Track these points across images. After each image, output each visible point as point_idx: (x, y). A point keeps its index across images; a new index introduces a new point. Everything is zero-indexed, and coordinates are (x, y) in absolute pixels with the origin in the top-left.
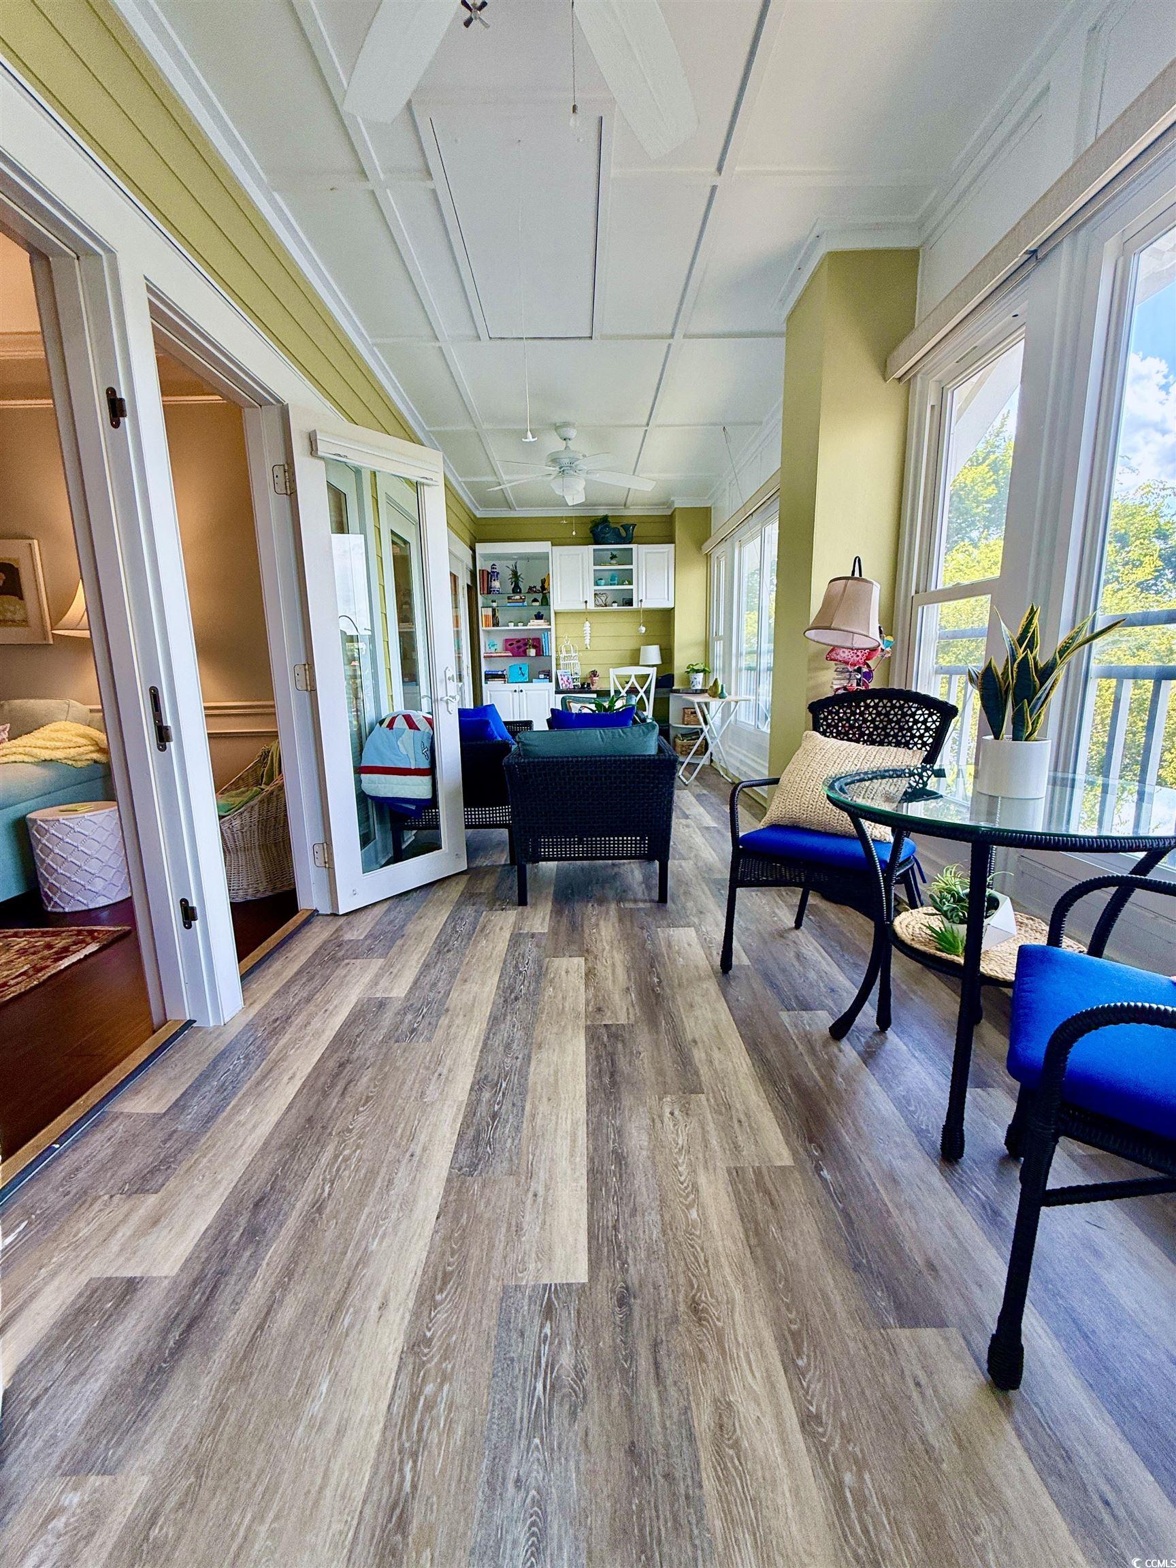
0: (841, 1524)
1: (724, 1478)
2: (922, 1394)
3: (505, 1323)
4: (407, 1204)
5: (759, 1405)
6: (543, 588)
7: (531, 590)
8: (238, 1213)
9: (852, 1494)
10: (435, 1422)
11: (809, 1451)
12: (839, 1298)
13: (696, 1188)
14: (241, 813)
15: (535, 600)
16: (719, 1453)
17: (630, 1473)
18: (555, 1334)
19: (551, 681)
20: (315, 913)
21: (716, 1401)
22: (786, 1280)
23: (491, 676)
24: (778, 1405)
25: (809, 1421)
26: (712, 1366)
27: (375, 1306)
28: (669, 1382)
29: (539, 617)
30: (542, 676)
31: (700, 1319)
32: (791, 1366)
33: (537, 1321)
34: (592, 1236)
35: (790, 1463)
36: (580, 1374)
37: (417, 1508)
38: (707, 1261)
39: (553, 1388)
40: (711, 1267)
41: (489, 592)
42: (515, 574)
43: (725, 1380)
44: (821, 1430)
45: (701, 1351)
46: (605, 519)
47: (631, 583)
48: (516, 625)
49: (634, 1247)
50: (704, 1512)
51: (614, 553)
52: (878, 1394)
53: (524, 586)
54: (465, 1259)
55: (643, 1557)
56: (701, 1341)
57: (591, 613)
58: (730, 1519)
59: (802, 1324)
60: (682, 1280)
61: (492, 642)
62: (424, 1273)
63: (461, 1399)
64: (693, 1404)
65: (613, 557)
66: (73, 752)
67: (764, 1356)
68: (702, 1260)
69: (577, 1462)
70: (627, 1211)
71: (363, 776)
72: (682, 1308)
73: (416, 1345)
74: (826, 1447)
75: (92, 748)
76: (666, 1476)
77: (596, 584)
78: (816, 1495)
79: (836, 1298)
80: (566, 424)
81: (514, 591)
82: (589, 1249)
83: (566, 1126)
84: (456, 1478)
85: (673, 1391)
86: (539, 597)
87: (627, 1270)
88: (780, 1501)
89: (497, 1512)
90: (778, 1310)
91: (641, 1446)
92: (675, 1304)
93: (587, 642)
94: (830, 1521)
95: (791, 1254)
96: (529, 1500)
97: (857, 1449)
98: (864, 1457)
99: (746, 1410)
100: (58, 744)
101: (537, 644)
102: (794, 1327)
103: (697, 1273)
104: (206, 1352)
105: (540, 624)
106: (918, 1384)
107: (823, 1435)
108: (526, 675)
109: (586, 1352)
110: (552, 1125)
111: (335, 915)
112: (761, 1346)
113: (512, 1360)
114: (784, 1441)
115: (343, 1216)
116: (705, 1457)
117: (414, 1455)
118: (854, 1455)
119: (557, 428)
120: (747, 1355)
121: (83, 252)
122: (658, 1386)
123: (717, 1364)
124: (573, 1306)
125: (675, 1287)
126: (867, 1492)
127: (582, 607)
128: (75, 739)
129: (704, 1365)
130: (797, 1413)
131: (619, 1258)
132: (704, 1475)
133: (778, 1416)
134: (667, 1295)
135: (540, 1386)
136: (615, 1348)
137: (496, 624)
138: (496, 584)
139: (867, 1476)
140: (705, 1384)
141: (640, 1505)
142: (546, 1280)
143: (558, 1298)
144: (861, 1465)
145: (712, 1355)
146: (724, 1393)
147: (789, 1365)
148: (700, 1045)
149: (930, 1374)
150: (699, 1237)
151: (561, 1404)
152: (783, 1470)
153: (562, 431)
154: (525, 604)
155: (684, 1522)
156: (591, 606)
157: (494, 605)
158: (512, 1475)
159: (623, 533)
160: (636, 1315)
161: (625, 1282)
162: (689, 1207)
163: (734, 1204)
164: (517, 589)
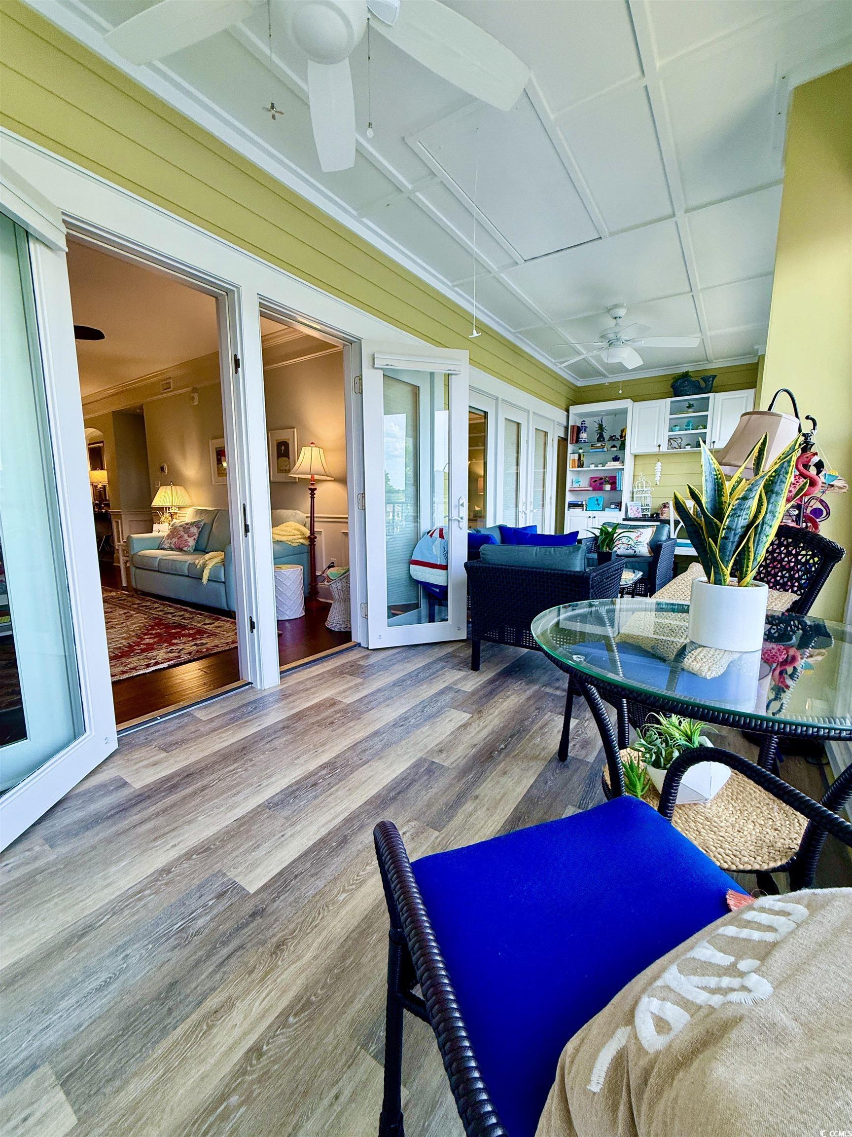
0: (200, 1116)
1: (187, 1037)
2: (331, 1105)
3: (200, 887)
4: (233, 807)
5: (245, 1019)
6: (621, 436)
7: (612, 438)
8: (179, 775)
9: (225, 1107)
10: (133, 907)
11: (235, 1065)
12: (359, 1006)
13: (362, 883)
14: (341, 580)
15: (614, 446)
16: (199, 1023)
17: (161, 993)
18: (212, 907)
19: (620, 510)
20: (359, 645)
21: (230, 998)
22: (343, 971)
23: (573, 505)
24: (252, 1029)
25: (256, 1051)
26: (249, 980)
27: (171, 844)
28: (223, 970)
29: (616, 459)
30: (613, 506)
31: (274, 953)
32: (283, 1017)
33: (213, 895)
34: (280, 874)
35: (219, 1061)
36: (198, 933)
37: (93, 934)
38: (316, 926)
39: (182, 930)
40: (314, 932)
41: (577, 442)
42: (601, 427)
43: (247, 992)
44: (254, 1062)
45: (255, 967)
46: (686, 375)
47: (705, 427)
48: (596, 466)
49: (292, 892)
50: (161, 1041)
51: (691, 403)
52: (307, 1078)
53: (606, 436)
54: (223, 846)
55: (121, 1032)
56: (260, 963)
57: (664, 455)
58: (165, 1057)
59: (318, 1002)
60: (291, 927)
61: (576, 479)
62: (203, 842)
63: (151, 906)
64: (219, 989)
65: (690, 406)
66: (291, 538)
67: (279, 998)
68: (314, 924)
69: (152, 969)
70: (313, 871)
71: (412, 566)
72: (274, 940)
73: (166, 870)
74: (245, 1073)
75: (301, 536)
76: (170, 1009)
77: (671, 430)
78: (210, 1089)
79: (357, 1006)
80: (616, 306)
81: (599, 440)
82: (273, 878)
83: (338, 809)
84: (113, 935)
85: (218, 976)
86: (618, 443)
87: (275, 901)
88: (193, 1072)
89: (108, 961)
90: (318, 982)
91: (178, 986)
92: (274, 935)
93: (658, 478)
94: (199, 1107)
95: (365, 960)
96: (120, 967)
97: (257, 1092)
98: (255, 1099)
99: (236, 1016)
100: (285, 533)
101: (613, 481)
102: (313, 998)
103: (303, 929)
104: (114, 824)
105: (616, 465)
106: (337, 1097)
107: (251, 1066)
108: (601, 505)
109: (212, 925)
110: (333, 805)
111: (367, 648)
112: (284, 992)
113: (184, 904)
114: (231, 1049)
115: (206, 798)
116: (194, 1017)
117: (114, 914)
118: (252, 1092)
119: (609, 310)
120: (271, 992)
121: (228, 292)
122: (217, 967)
123: (254, 981)
124: (233, 900)
125: (283, 927)
126: (232, 1116)
127: (656, 449)
128: (293, 531)
129: (247, 976)
130: (256, 1041)
131: (278, 893)
132: (182, 1025)
133: (245, 1034)
134: (276, 927)
135: (179, 924)
136: (224, 933)
137: (582, 466)
138: (584, 436)
139: (243, 1109)
140: (236, 985)
141: (147, 1011)
142: (237, 880)
143: (232, 891)
144: (247, 1100)
145: (257, 975)
146: (237, 998)
147: (284, 1015)
148: (477, 801)
149: (352, 1099)
150: (329, 911)
151: (176, 939)
152: (212, 1061)
153: (611, 312)
154: (605, 449)
155: (151, 1035)
156: (664, 449)
157: (581, 451)
158: (128, 952)
159: (703, 384)
160: (252, 926)
161: (267, 906)
162: (344, 891)
163: (371, 907)
164: (601, 438)
